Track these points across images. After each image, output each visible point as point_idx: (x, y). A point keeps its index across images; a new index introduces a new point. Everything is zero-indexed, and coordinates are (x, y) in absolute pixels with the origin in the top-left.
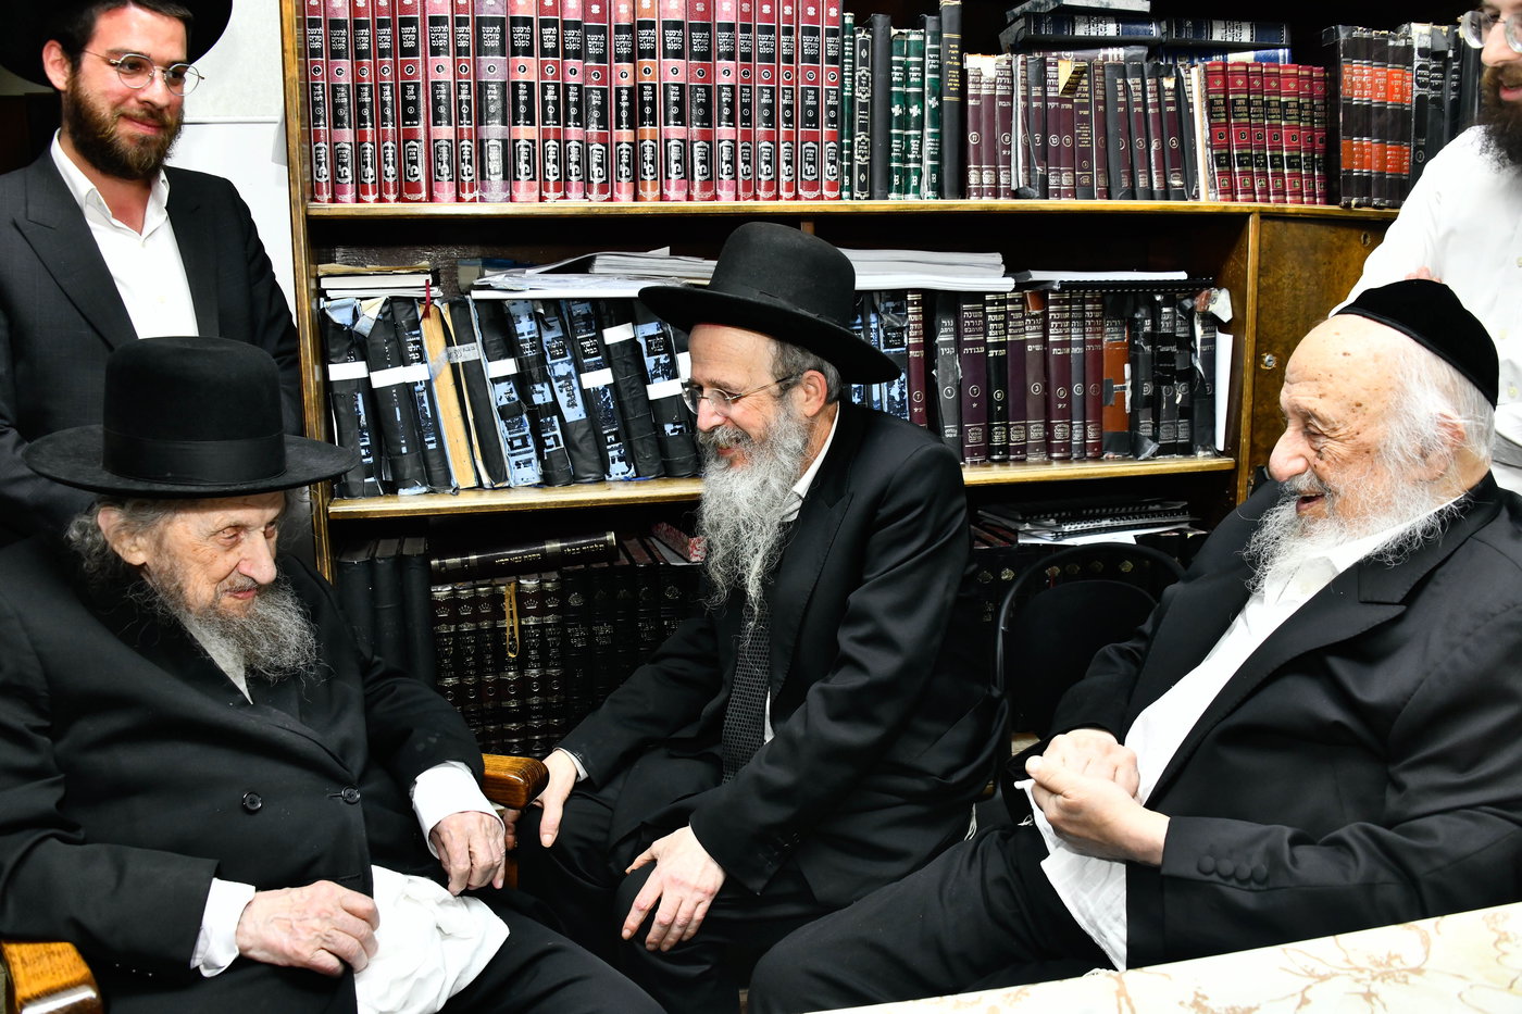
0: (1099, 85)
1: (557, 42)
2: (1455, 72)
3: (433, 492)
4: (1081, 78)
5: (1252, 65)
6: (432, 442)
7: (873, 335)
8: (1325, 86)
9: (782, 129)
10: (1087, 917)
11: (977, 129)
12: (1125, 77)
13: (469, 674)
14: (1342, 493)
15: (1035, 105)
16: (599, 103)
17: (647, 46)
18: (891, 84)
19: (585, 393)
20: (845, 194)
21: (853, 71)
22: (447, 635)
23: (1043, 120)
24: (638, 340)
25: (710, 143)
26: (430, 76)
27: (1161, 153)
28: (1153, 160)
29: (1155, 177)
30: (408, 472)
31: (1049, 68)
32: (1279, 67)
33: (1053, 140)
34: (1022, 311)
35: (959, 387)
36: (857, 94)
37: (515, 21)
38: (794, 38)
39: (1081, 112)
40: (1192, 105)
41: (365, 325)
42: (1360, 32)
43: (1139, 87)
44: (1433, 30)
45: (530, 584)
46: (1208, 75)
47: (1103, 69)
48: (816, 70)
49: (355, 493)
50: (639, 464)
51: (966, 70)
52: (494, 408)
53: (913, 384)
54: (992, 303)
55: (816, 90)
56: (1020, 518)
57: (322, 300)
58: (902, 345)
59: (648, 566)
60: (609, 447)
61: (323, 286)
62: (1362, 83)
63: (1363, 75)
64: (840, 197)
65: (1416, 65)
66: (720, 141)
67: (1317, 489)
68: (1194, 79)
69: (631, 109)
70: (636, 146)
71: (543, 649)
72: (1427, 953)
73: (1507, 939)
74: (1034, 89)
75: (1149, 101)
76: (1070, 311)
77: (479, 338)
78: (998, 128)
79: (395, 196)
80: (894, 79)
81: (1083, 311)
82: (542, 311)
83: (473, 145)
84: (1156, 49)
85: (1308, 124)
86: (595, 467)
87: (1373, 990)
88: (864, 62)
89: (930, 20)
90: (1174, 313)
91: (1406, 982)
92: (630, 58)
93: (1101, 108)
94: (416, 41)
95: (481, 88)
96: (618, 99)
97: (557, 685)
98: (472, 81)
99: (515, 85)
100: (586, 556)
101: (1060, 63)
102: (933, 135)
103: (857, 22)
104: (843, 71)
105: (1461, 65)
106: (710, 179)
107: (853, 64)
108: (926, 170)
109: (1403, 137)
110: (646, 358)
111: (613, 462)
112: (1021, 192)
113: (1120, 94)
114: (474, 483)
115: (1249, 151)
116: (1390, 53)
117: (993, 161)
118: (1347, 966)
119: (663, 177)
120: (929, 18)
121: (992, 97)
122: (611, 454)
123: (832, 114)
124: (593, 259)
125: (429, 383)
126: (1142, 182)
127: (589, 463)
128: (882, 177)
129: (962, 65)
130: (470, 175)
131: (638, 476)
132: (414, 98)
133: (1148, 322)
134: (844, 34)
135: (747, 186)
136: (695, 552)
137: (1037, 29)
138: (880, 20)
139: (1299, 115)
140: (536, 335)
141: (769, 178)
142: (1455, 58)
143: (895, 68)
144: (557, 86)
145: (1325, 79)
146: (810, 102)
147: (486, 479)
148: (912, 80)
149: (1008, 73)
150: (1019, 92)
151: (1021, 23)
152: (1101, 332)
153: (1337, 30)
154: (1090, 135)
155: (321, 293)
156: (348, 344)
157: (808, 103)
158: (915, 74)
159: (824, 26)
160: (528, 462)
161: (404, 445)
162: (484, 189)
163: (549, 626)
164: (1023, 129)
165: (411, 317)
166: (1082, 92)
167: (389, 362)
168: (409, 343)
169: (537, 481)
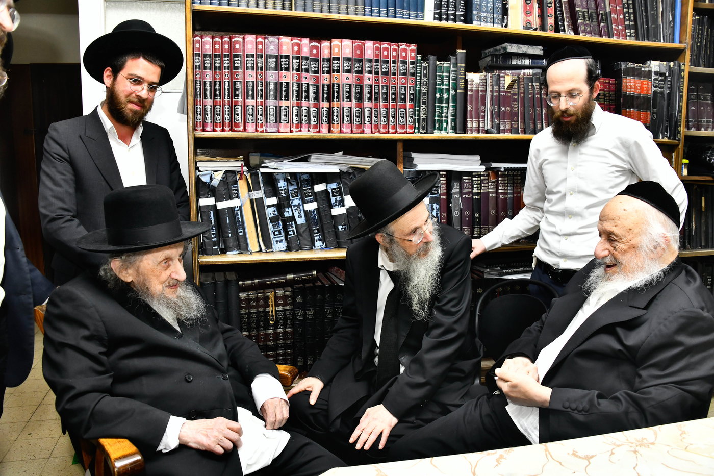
1: (299, 65)
2: (669, 81)
3: (241, 253)
4: (515, 83)
6: (241, 232)
8: (616, 87)
9: (390, 103)
10: (524, 428)
11: (471, 104)
12: (532, 82)
13: (253, 331)
14: (624, 263)
16: (315, 91)
17: (335, 68)
18: (436, 84)
19: (305, 212)
20: (416, 130)
21: (421, 79)
22: (245, 314)
23: (499, 101)
24: (328, 190)
25: (361, 109)
26: (246, 79)
28: (543, 117)
29: (544, 124)
30: (231, 244)
31: (501, 79)
33: (503, 109)
34: (488, 180)
35: (461, 211)
36: (422, 89)
37: (281, 56)
41: (215, 182)
42: (630, 65)
43: (538, 87)
44: (660, 64)
45: (280, 292)
47: (524, 79)
48: (406, 79)
49: (209, 253)
50: (327, 242)
51: (467, 79)
52: (268, 218)
53: (442, 210)
54: (475, 176)
55: (405, 87)
56: (485, 266)
57: (197, 171)
58: (438, 193)
59: (330, 285)
60: (315, 235)
61: (198, 166)
62: (631, 86)
63: (631, 83)
64: (414, 132)
65: (653, 78)
66: (365, 108)
67: (614, 263)
69: (328, 94)
70: (330, 109)
71: (285, 320)
72: (656, 438)
73: (685, 433)
74: (495, 87)
75: (542, 92)
76: (508, 180)
77: (262, 188)
78: (480, 104)
79: (229, 129)
80: (437, 82)
81: (513, 180)
82: (289, 178)
83: (263, 109)
85: (608, 103)
86: (309, 244)
87: (637, 450)
88: (425, 75)
89: (453, 58)
91: (649, 447)
92: (329, 72)
93: (522, 95)
94: (241, 64)
95: (268, 84)
96: (323, 89)
97: (291, 335)
98: (263, 81)
99: (281, 83)
100: (304, 281)
101: (506, 76)
102: (453, 106)
103: (422, 59)
104: (416, 79)
105: (671, 79)
106: (361, 124)
107: (421, 76)
108: (449, 121)
109: (648, 108)
110: (331, 198)
111: (317, 241)
112: (489, 131)
113: (530, 89)
114: (258, 250)
116: (642, 74)
117: (478, 117)
118: (627, 442)
119: (341, 122)
121: (477, 91)
122: (316, 238)
123: (412, 97)
124: (311, 156)
125: (240, 207)
126: (539, 126)
127: (306, 242)
128: (431, 124)
129: (465, 77)
130: (261, 120)
131: (327, 247)
132: (239, 87)
134: (417, 64)
135: (376, 127)
137: (496, 62)
138: (432, 58)
139: (604, 99)
140: (286, 188)
141: (385, 123)
142: (669, 76)
143: (438, 78)
144: (299, 84)
145: (615, 84)
147: (263, 248)
148: (445, 83)
149: (484, 81)
150: (489, 89)
151: (489, 59)
152: (520, 189)
153: (620, 63)
154: (518, 106)
155: (197, 168)
156: (208, 190)
157: (402, 92)
158: (446, 81)
159: (409, 60)
160: (281, 241)
161: (230, 233)
162: (267, 126)
163: (288, 310)
164: (490, 104)
165: (234, 179)
166: (515, 89)
167: (225, 198)
168: (233, 190)
169: (285, 249)
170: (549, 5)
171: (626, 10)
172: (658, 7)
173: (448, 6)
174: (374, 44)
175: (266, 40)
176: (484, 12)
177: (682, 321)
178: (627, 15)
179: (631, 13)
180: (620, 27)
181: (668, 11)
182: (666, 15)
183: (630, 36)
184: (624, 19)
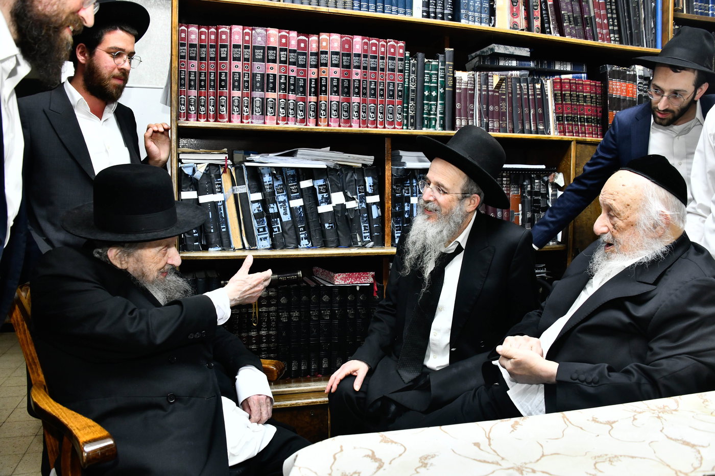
0: (510, 86)
1: (286, 58)
3: (224, 249)
4: (503, 82)
5: (572, 80)
6: (224, 228)
7: (414, 188)
8: (602, 90)
9: (379, 99)
11: (460, 103)
12: (520, 83)
14: (622, 243)
15: (483, 93)
16: (303, 85)
17: (324, 62)
18: (424, 82)
19: (291, 209)
20: (405, 127)
21: (409, 76)
23: (487, 100)
24: (315, 187)
25: (349, 103)
26: (232, 69)
27: (535, 115)
28: (531, 118)
29: (532, 125)
30: (213, 240)
31: (489, 78)
32: (582, 81)
33: (491, 108)
36: (410, 86)
37: (269, 48)
38: (385, 61)
39: (502, 97)
40: (547, 95)
41: (198, 175)
42: (615, 68)
43: (526, 87)
46: (554, 83)
47: (511, 79)
48: (394, 75)
49: (189, 249)
50: (313, 241)
51: (456, 78)
52: (252, 214)
55: (394, 83)
57: (180, 163)
59: (316, 287)
60: (300, 233)
61: (180, 157)
62: (616, 88)
63: (617, 85)
64: (403, 128)
65: (638, 82)
66: (353, 103)
67: (612, 241)
68: (548, 84)
69: (316, 88)
70: (317, 104)
71: (269, 322)
74: (483, 86)
75: (530, 93)
77: (247, 183)
78: (468, 102)
79: (214, 120)
80: (426, 80)
81: (502, 181)
82: (275, 172)
83: (249, 100)
84: (532, 72)
85: (595, 105)
86: (295, 242)
87: (660, 416)
88: (413, 72)
89: (441, 56)
90: (540, 182)
91: (672, 413)
92: (316, 66)
93: (510, 95)
94: (227, 54)
95: (254, 75)
96: (311, 83)
97: (274, 339)
98: (250, 72)
99: (268, 75)
100: (289, 282)
101: (493, 76)
102: (441, 104)
103: (410, 56)
104: (405, 76)
106: (349, 119)
107: (409, 73)
108: (438, 119)
110: (318, 195)
111: (302, 240)
113: (518, 90)
114: (241, 247)
115: (571, 115)
116: (627, 77)
117: (466, 116)
118: (648, 409)
119: (329, 116)
120: (440, 55)
121: (466, 89)
122: (301, 236)
123: (400, 93)
124: (297, 151)
125: (224, 202)
126: (527, 127)
127: (291, 240)
128: (421, 120)
129: (454, 75)
130: (247, 112)
131: (313, 246)
132: (225, 78)
133: (529, 186)
134: (405, 60)
135: (364, 122)
136: (337, 280)
137: (484, 62)
138: (420, 55)
139: (591, 101)
140: (271, 183)
141: (373, 119)
143: (426, 75)
144: (286, 76)
145: (601, 86)
146: (391, 88)
147: (247, 245)
148: (433, 81)
149: (473, 79)
150: (477, 87)
151: (477, 59)
152: (509, 190)
153: (606, 67)
154: (506, 106)
155: (179, 161)
156: (190, 183)
158: (434, 78)
159: (397, 57)
160: (265, 238)
161: (212, 228)
162: (253, 119)
163: (271, 312)
164: (479, 102)
165: (217, 173)
166: (503, 88)
167: (208, 192)
168: (217, 184)
169: (269, 247)
170: (535, 8)
171: (609, 15)
172: (640, 15)
173: (436, 5)
174: (362, 40)
175: (253, 31)
176: (471, 11)
177: (695, 290)
178: (611, 20)
179: (615, 18)
180: (604, 31)
181: (649, 18)
182: (648, 21)
183: (615, 40)
184: (608, 25)
